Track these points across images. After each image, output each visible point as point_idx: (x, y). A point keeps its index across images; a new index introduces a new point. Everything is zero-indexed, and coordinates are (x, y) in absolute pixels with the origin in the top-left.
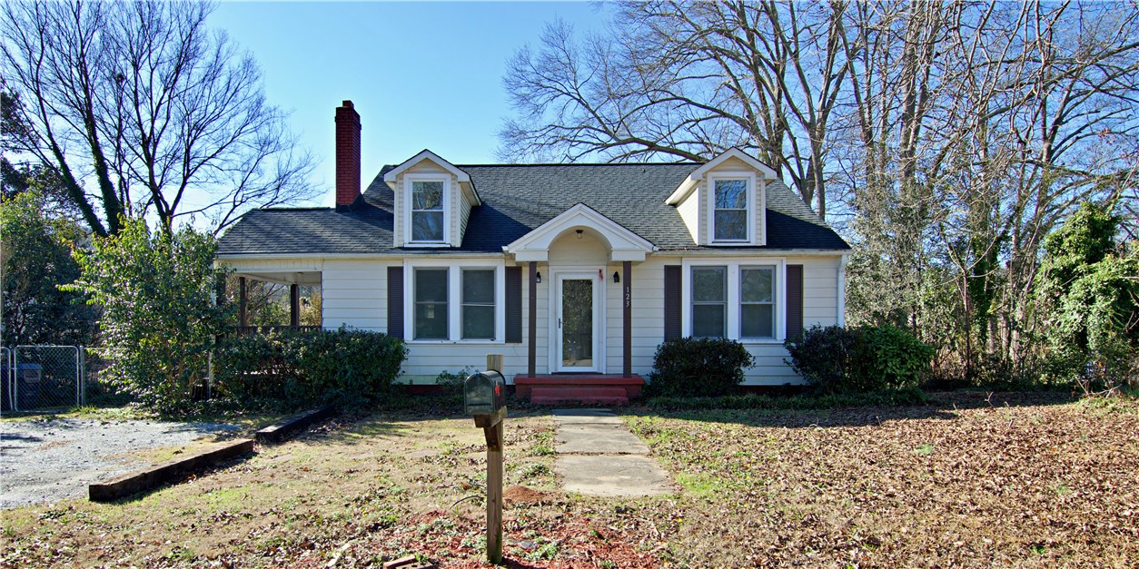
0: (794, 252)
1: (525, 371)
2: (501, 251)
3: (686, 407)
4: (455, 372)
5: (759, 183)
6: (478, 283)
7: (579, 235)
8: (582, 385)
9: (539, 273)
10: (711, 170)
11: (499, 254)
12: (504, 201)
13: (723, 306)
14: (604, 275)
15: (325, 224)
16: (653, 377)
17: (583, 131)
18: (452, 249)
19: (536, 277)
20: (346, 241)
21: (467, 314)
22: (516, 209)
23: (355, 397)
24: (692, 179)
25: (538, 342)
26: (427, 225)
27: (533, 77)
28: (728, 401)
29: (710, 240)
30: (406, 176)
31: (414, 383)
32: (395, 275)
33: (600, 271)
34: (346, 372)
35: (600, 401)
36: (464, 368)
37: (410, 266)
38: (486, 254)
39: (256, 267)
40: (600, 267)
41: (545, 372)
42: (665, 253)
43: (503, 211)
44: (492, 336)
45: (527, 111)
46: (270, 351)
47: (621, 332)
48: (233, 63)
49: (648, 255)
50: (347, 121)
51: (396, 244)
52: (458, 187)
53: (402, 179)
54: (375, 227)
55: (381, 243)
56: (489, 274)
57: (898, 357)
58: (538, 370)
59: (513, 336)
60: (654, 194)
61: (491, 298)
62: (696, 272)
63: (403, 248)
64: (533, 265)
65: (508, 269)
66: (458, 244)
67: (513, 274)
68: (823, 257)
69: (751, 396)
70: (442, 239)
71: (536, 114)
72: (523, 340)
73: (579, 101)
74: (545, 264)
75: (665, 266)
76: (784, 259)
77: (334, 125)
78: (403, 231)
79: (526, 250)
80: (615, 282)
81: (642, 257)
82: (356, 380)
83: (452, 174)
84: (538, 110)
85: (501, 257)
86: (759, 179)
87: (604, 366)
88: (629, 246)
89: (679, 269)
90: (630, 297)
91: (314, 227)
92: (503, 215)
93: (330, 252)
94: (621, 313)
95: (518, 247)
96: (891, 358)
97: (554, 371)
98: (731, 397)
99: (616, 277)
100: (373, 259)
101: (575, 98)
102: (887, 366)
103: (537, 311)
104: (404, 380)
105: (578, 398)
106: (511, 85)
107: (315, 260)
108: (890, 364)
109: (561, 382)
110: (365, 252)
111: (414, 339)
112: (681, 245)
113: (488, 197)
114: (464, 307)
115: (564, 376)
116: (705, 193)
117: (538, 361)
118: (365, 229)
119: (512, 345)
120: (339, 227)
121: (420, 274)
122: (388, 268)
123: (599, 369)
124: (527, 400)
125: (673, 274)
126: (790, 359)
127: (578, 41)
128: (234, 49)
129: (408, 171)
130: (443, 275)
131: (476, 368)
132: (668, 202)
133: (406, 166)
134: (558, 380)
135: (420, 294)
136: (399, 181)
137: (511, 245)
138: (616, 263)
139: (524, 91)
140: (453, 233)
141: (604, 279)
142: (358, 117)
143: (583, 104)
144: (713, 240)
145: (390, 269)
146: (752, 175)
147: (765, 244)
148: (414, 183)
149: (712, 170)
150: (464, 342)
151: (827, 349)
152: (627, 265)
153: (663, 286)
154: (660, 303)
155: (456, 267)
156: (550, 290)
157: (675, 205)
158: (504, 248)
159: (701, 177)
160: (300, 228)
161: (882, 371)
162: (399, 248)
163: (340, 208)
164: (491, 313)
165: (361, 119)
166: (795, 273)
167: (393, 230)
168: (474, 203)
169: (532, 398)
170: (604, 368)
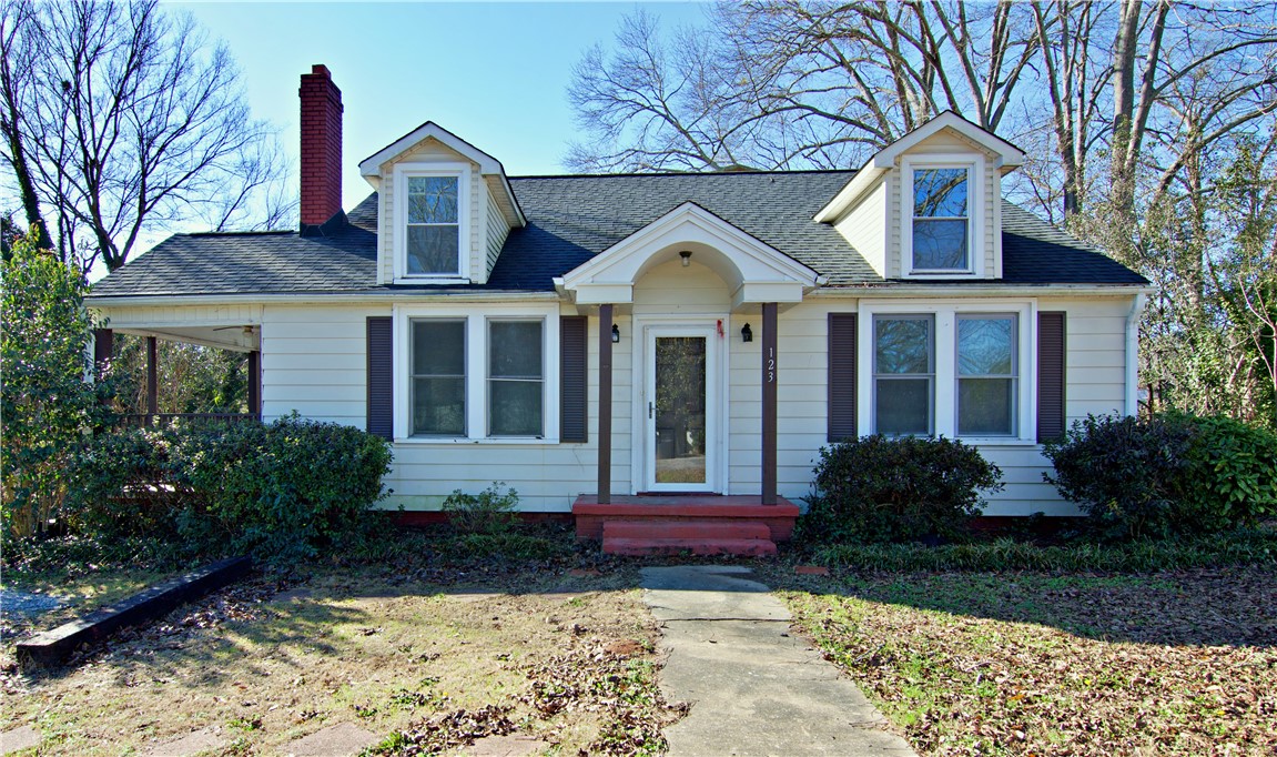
0: (1053, 288)
1: (594, 489)
2: (552, 288)
3: (888, 566)
4: (474, 490)
5: (989, 174)
6: (514, 343)
7: (685, 260)
8: (691, 518)
9: (615, 326)
10: (907, 152)
11: (549, 295)
12: (561, 220)
13: (926, 381)
14: (726, 330)
15: (279, 252)
16: (813, 502)
17: (673, 156)
18: (472, 286)
19: (610, 333)
20: (306, 277)
21: (496, 392)
22: (580, 230)
23: (294, 540)
24: (876, 166)
25: (615, 442)
26: (433, 248)
27: (605, 86)
28: (965, 556)
29: (906, 270)
30: (398, 168)
31: (406, 509)
32: (379, 330)
33: (719, 323)
34: (274, 496)
35: (725, 549)
36: (490, 485)
37: (403, 316)
38: (528, 295)
39: (156, 319)
40: (719, 317)
41: (626, 492)
42: (832, 291)
43: (560, 233)
44: (537, 431)
45: (598, 132)
46: (147, 458)
47: (757, 426)
48: (203, 59)
49: (806, 292)
50: (319, 96)
51: (380, 280)
52: (483, 184)
53: (390, 172)
54: (355, 257)
55: (359, 276)
56: (535, 329)
57: (1254, 472)
58: (615, 489)
59: (573, 430)
60: (794, 209)
61: (537, 366)
62: (882, 324)
63: (392, 287)
64: (606, 310)
65: (565, 321)
66: (483, 280)
67: (573, 328)
68: (1100, 297)
69: (1004, 545)
70: (456, 271)
71: (610, 136)
72: (590, 437)
73: (666, 118)
74: (626, 309)
75: (830, 314)
76: (1034, 301)
77: (298, 101)
78: (393, 258)
79: (594, 285)
80: (745, 341)
81: (797, 296)
82: (293, 511)
83: (473, 163)
84: (611, 130)
85: (552, 301)
86: (989, 166)
87: (726, 481)
88: (774, 276)
89: (852, 319)
90: (775, 365)
91: (262, 256)
92: (559, 238)
93: (273, 293)
94: (757, 393)
95: (579, 281)
96: (1242, 472)
97: (641, 490)
98: (971, 548)
99: (747, 333)
100: (343, 304)
101: (661, 114)
102: (1235, 486)
103: (613, 388)
104: (390, 504)
105: (686, 545)
106: (578, 98)
107: (249, 305)
108: (1242, 485)
109: (653, 512)
110: (330, 292)
111: (410, 436)
112: (856, 278)
113: (538, 215)
114: (493, 382)
115: (659, 500)
116: (897, 191)
117: (615, 474)
118: (338, 260)
119: (571, 445)
120: (300, 256)
121: (420, 330)
122: (368, 318)
123: (716, 485)
124: (595, 544)
125: (842, 329)
126: (1053, 474)
127: (664, 39)
128: (203, 38)
129: (401, 158)
130: (457, 329)
131: (509, 486)
132: (818, 218)
133: (396, 150)
134: (648, 508)
135: (419, 362)
136: (385, 176)
137: (567, 276)
138: (748, 308)
139: (595, 106)
140: (474, 262)
141: (726, 335)
142: (338, 92)
143: (672, 122)
144: (911, 270)
145: (371, 321)
146: (978, 159)
147: (1001, 277)
148: (411, 179)
149: (909, 151)
150: (488, 441)
151: (1141, 458)
152: (770, 311)
153: (824, 348)
154: (821, 377)
155: (478, 317)
156: (635, 354)
157: (830, 223)
158: (557, 281)
159: (891, 163)
160: (237, 258)
161: (1226, 496)
162: (386, 286)
163: (307, 231)
164: (537, 392)
165: (342, 95)
166: (1052, 327)
167: (375, 259)
168: (516, 224)
169: (604, 544)
170: (726, 486)
